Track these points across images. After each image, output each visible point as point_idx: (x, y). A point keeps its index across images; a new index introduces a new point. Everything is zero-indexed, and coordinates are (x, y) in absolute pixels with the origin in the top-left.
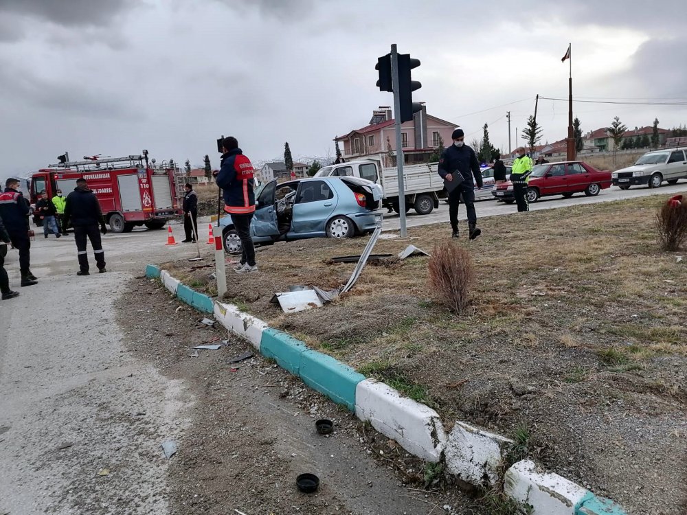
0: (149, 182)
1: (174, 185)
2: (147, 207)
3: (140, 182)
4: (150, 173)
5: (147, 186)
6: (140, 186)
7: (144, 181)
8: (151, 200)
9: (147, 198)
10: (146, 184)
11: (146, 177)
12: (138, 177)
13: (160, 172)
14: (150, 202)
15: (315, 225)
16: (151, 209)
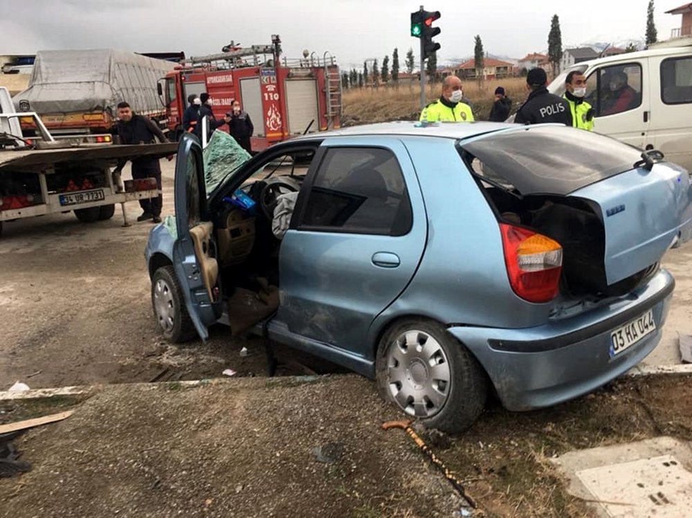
0: (280, 89)
1: (325, 94)
2: (273, 132)
3: (264, 89)
4: (282, 75)
5: (276, 97)
6: (263, 97)
7: (271, 88)
8: (281, 119)
9: (274, 116)
10: (273, 93)
11: (275, 82)
12: (261, 80)
13: (300, 72)
14: (279, 123)
15: (346, 326)
16: (280, 134)
